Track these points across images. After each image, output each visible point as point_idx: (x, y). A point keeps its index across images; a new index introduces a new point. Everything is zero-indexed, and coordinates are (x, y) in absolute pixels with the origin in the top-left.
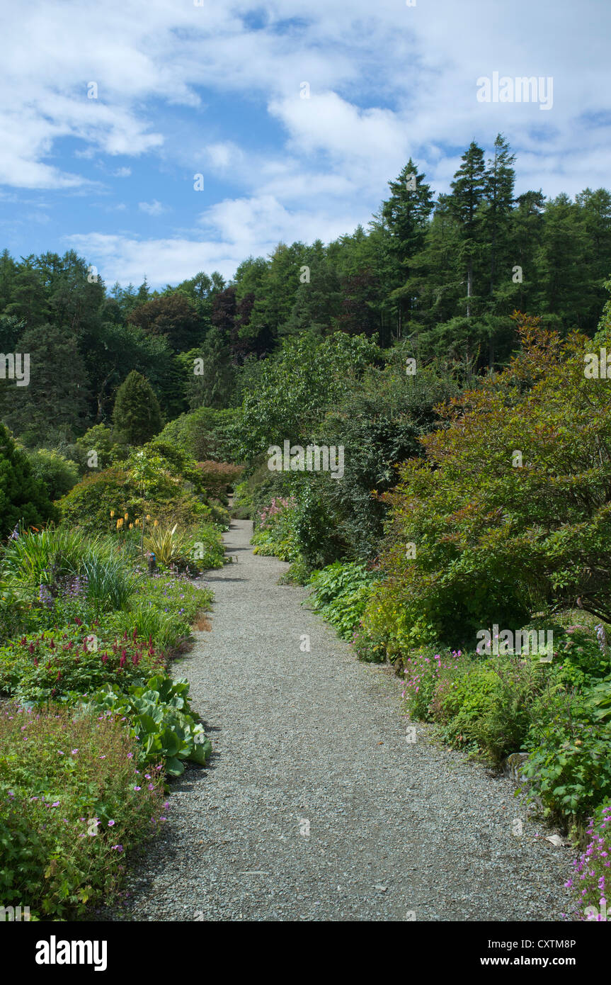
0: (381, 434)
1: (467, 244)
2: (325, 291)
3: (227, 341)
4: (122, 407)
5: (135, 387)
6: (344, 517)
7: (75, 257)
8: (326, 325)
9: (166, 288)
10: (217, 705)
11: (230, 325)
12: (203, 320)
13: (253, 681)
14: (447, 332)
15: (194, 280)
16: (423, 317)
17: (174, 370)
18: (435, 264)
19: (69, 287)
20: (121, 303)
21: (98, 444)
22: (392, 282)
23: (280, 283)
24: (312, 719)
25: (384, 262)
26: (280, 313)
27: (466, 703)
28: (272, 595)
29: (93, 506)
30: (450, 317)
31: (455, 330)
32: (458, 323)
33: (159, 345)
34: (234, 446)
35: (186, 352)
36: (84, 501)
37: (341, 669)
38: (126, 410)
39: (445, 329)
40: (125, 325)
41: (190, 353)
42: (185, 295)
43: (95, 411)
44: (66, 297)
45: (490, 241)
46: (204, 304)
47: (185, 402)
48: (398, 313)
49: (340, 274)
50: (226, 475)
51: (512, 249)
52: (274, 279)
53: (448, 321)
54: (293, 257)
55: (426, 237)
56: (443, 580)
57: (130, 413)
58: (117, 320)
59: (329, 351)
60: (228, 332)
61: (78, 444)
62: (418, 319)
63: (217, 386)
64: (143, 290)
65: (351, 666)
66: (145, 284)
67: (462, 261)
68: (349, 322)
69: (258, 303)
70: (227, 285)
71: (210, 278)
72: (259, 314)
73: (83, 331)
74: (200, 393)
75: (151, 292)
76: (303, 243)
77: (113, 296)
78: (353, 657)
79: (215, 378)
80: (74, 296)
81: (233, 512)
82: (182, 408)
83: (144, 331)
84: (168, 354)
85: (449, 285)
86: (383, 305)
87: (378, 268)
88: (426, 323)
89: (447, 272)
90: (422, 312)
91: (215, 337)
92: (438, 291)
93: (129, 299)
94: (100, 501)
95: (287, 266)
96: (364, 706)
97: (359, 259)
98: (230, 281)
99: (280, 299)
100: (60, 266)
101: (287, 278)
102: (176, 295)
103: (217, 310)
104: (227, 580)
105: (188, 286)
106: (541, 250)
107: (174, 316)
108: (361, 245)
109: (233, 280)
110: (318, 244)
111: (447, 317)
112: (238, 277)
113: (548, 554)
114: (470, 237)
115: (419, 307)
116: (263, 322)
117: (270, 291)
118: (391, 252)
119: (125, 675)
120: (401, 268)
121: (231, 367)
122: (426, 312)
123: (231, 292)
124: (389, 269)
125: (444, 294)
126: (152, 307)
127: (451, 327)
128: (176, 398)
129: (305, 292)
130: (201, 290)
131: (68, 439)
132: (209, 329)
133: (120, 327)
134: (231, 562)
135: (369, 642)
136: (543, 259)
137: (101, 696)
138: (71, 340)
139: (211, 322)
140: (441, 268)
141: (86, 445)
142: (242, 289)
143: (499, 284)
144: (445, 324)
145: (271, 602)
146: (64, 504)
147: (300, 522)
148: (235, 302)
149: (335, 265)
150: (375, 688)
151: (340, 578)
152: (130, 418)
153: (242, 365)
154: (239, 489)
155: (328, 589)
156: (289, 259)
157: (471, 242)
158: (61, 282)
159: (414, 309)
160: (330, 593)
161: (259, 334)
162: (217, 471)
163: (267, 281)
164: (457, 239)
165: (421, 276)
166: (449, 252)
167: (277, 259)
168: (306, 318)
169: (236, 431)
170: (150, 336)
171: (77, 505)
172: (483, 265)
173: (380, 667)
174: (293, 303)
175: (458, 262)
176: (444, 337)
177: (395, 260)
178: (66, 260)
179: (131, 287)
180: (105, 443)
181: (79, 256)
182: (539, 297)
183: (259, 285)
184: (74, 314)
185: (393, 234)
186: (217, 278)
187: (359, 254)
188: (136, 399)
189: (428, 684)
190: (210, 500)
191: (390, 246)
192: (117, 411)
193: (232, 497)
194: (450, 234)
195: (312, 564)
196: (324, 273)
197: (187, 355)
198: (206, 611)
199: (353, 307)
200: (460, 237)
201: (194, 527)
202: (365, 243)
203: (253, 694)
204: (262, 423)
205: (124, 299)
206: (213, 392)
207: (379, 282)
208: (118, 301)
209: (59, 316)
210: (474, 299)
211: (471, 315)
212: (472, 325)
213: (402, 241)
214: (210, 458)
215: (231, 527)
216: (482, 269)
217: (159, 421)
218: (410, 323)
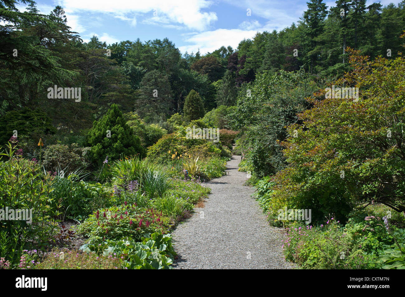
0: (289, 114)
1: (343, 29)
2: (278, 53)
3: (234, 76)
4: (187, 106)
5: (193, 97)
6: (272, 154)
7: (168, 41)
8: (278, 68)
9: (207, 53)
10: (191, 247)
11: (235, 69)
12: (223, 67)
13: (213, 235)
14: (334, 70)
15: (219, 50)
16: (322, 64)
17: (211, 89)
18: (328, 39)
19: (165, 54)
20: (188, 61)
21: (176, 122)
22: (308, 48)
23: (257, 50)
24: (235, 257)
25: (305, 39)
26: (257, 63)
27: (311, 255)
28: (239, 191)
29: (166, 148)
30: (335, 64)
31: (337, 69)
32: (339, 66)
33: (204, 78)
34: (233, 123)
35: (216, 82)
36: (162, 146)
37: (259, 230)
38: (189, 107)
39: (333, 69)
40: (189, 70)
41: (217, 82)
42: (215, 56)
43: (176, 107)
44: (164, 58)
45: (353, 28)
46: (224, 60)
47: (215, 103)
48: (311, 62)
49: (284, 45)
50: (231, 136)
51: (365, 31)
52: (255, 48)
53: (334, 65)
54: (263, 38)
55: (324, 27)
56: (305, 187)
57: (191, 108)
58: (186, 68)
59: (277, 79)
60: (234, 72)
61: (168, 121)
62: (320, 65)
63: (229, 96)
64: (198, 54)
65: (265, 228)
66: (199, 52)
67: (341, 38)
68: (288, 67)
69: (248, 59)
70: (234, 51)
71: (227, 48)
72: (248, 64)
73: (171, 73)
74: (222, 99)
75: (201, 55)
76: (268, 32)
77: (184, 57)
78: (267, 224)
79: (228, 93)
80: (167, 57)
81: (234, 152)
82: (214, 106)
83: (198, 73)
84: (208, 83)
85: (335, 49)
86: (304, 59)
87: (302, 42)
88: (324, 67)
89: (334, 43)
90: (322, 62)
91: (228, 74)
92: (330, 52)
93: (192, 59)
94: (169, 146)
95: (261, 42)
96: (264, 252)
97: (293, 38)
98: (236, 50)
99: (258, 57)
100: (161, 45)
101: (261, 48)
102: (212, 56)
103: (230, 62)
104: (221, 183)
105: (217, 52)
106: (379, 31)
107: (211, 66)
108: (294, 32)
109: (237, 49)
110: (275, 32)
111: (334, 64)
112: (239, 48)
113: (361, 175)
114: (344, 26)
115: (321, 59)
116: (250, 67)
117: (253, 53)
118: (308, 34)
119: (141, 231)
120: (312, 42)
121: (235, 88)
122: (324, 61)
123: (236, 54)
124: (307, 42)
125: (332, 53)
126: (201, 62)
127: (335, 68)
128: (212, 101)
129: (269, 54)
130: (223, 54)
131: (164, 120)
132: (226, 71)
133: (187, 71)
134: (226, 175)
135: (275, 216)
136: (380, 35)
137: (121, 243)
138: (165, 77)
139: (227, 68)
140: (331, 41)
141: (171, 122)
142: (241, 53)
143: (359, 48)
144: (333, 67)
145: (238, 194)
146: (154, 148)
147: (253, 157)
148: (237, 59)
149: (282, 41)
150: (273, 241)
151: (269, 184)
152: (191, 110)
153: (240, 87)
154: (237, 142)
155: (262, 189)
156: (261, 39)
157: (345, 29)
158: (162, 51)
159: (319, 60)
160: (263, 191)
161: (248, 73)
162: (227, 133)
163: (252, 49)
164: (338, 27)
165: (322, 45)
166: (335, 33)
167: (256, 39)
168: (269, 65)
169: (234, 116)
170: (200, 74)
171: (160, 148)
172: (351, 39)
173: (279, 229)
174: (263, 59)
175: (339, 38)
176: (332, 73)
177: (310, 38)
178: (164, 42)
179: (192, 54)
180: (179, 122)
181: (170, 40)
182: (378, 53)
183: (248, 51)
184: (167, 65)
185: (309, 26)
186: (230, 48)
187: (293, 36)
188: (193, 102)
189: (294, 242)
190: (223, 147)
191: (307, 32)
192: (185, 107)
193: (235, 145)
194: (335, 25)
195: (259, 177)
196: (277, 45)
197: (216, 83)
198: (205, 198)
199: (291, 60)
200: (340, 26)
201: (209, 158)
202: (296, 31)
203: (211, 242)
204: (245, 112)
205: (189, 59)
206: (227, 99)
207: (302, 48)
208: (187, 60)
209: (161, 67)
210: (346, 55)
211: (345, 62)
212: (345, 67)
213: (313, 29)
214: (225, 128)
215: (232, 159)
216: (350, 41)
217: (204, 112)
218: (316, 67)
